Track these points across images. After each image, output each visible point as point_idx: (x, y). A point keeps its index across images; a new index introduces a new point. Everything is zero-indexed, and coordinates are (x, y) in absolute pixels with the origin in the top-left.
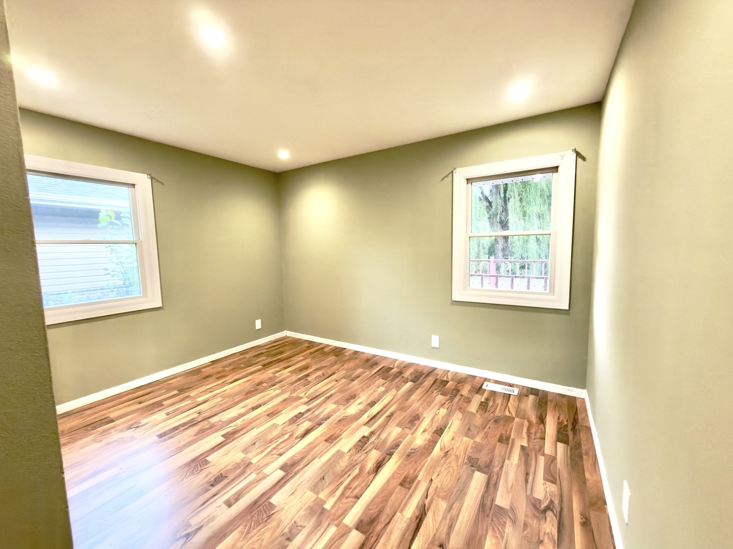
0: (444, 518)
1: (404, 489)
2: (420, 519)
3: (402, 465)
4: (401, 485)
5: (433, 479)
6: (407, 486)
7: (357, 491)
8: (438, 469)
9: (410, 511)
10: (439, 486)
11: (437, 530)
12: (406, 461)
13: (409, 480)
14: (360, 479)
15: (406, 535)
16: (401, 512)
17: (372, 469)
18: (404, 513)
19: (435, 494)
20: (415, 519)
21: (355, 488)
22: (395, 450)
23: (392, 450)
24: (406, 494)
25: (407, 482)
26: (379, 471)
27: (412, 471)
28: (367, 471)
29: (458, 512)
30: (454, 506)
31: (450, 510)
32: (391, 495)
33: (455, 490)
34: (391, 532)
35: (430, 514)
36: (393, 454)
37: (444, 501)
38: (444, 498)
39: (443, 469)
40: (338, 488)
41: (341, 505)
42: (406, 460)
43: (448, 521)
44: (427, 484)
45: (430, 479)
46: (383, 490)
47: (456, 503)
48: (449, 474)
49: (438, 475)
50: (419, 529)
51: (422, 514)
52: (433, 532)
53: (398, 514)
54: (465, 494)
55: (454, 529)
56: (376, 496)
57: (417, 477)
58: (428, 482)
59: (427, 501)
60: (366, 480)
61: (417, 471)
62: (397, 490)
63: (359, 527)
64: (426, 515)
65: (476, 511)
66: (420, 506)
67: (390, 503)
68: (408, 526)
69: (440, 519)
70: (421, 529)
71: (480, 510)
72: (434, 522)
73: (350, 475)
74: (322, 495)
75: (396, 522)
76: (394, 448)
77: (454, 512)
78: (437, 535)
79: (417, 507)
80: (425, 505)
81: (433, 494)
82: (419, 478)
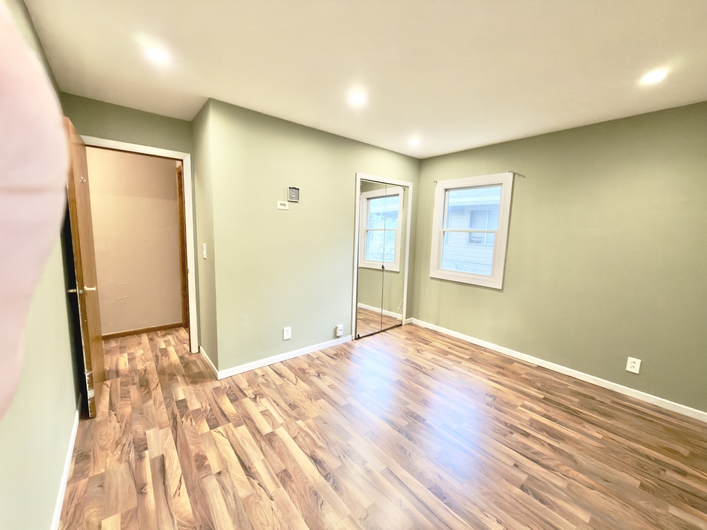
0: (233, 487)
1: (280, 471)
2: (248, 470)
3: (305, 480)
4: (285, 471)
5: (272, 501)
6: (280, 474)
7: (301, 439)
8: (279, 514)
9: (259, 466)
10: (261, 503)
11: (230, 477)
12: (309, 488)
13: (286, 479)
14: (310, 444)
15: (246, 457)
16: (263, 461)
17: (316, 454)
18: (261, 463)
19: (257, 492)
20: (250, 466)
21: (304, 440)
22: (331, 483)
23: (331, 480)
24: (274, 470)
25: (284, 477)
26: (312, 460)
27: (293, 486)
28: (316, 451)
29: (228, 502)
30: (234, 502)
31: (234, 496)
32: (282, 459)
33: (245, 515)
34: (255, 449)
35: (244, 478)
36: (326, 479)
37: (245, 496)
38: (247, 498)
39: (276, 521)
40: (310, 429)
41: (294, 428)
42: (311, 488)
43: (228, 487)
44: (271, 492)
45: (274, 498)
46: (290, 456)
47: (234, 505)
48: (265, 523)
49: (272, 509)
50: (242, 466)
51: (248, 473)
52: (232, 474)
53: (262, 457)
54: (234, 522)
55: (220, 488)
56: (287, 449)
57: (285, 487)
58: (272, 495)
59: (256, 482)
60: (307, 448)
61: (290, 490)
62: (283, 465)
63: (273, 434)
64: (246, 475)
65: (213, 520)
66: (257, 475)
67: (275, 456)
68: (249, 460)
69: (235, 484)
70: (240, 466)
71: (210, 525)
72: (237, 478)
73: (319, 438)
74: (310, 421)
75: (259, 455)
76: (334, 483)
77: (230, 498)
78: (227, 474)
79: (257, 472)
80: (254, 479)
81: (258, 491)
82: (282, 488)
